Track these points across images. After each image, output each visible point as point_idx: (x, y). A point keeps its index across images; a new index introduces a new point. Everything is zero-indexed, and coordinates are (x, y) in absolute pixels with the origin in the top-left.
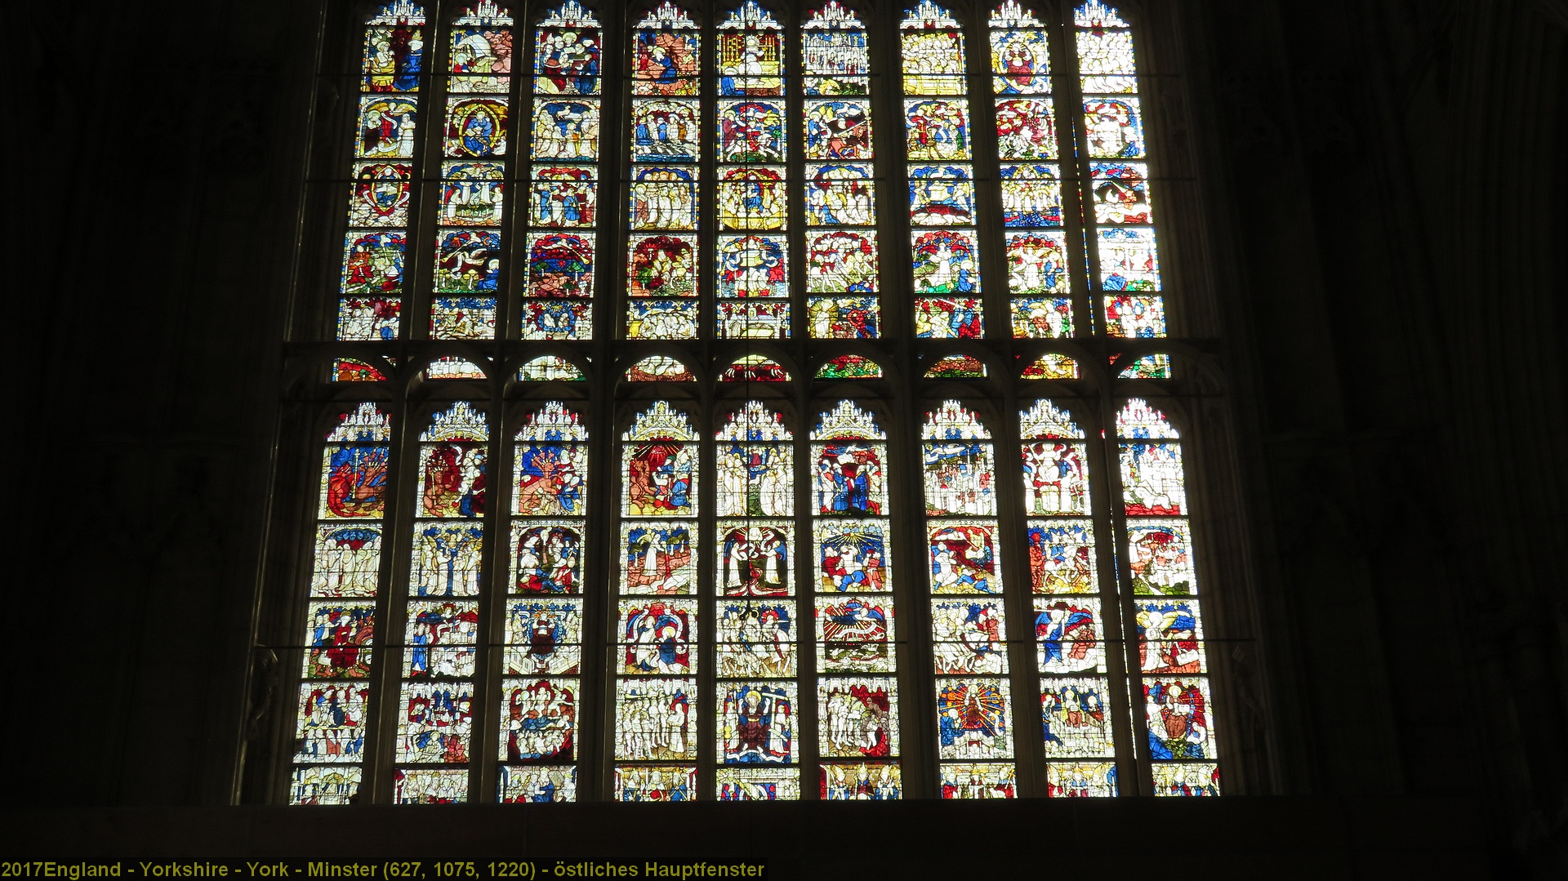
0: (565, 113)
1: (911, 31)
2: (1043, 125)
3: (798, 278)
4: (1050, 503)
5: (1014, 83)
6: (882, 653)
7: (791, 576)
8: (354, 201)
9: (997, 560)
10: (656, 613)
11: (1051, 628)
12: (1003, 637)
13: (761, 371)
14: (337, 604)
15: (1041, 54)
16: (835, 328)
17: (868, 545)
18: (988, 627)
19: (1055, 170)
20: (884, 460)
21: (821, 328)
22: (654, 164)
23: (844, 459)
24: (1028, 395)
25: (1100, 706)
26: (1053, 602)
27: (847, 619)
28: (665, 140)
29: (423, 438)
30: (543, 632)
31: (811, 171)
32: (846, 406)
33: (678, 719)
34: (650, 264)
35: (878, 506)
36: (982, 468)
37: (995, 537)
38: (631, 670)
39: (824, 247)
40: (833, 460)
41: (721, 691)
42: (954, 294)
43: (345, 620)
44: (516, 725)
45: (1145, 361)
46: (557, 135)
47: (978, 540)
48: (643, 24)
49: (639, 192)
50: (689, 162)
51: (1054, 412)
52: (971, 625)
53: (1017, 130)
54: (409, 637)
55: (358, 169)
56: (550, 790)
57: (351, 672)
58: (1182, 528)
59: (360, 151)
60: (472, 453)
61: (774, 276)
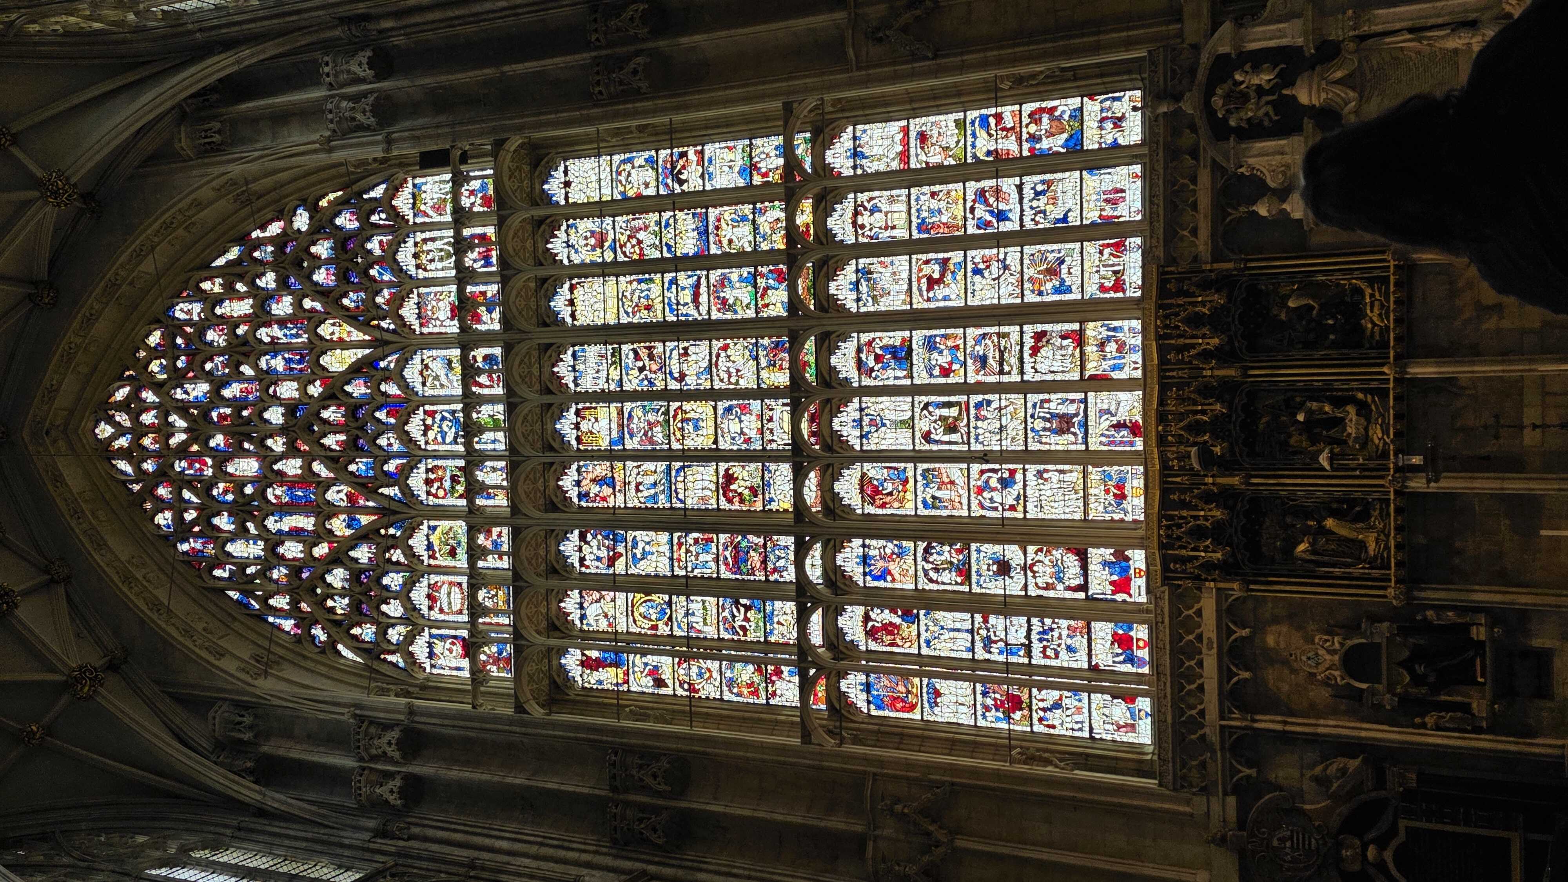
0: (638, 552)
1: (573, 316)
2: (638, 223)
3: (747, 394)
4: (899, 219)
5: (607, 244)
6: (1006, 335)
7: (953, 399)
8: (703, 694)
9: (941, 256)
10: (980, 491)
11: (988, 217)
12: (995, 251)
13: (812, 419)
14: (979, 707)
15: (585, 225)
16: (781, 368)
17: (931, 345)
18: (987, 261)
19: (667, 215)
20: (872, 335)
21: (782, 378)
22: (671, 492)
23: (871, 363)
24: (825, 236)
25: (1043, 182)
26: (969, 215)
27: (983, 360)
28: (655, 484)
29: (863, 648)
30: (995, 568)
31: (674, 385)
32: (834, 361)
33: (1055, 477)
34: (740, 494)
35: (904, 340)
36: (877, 267)
37: (924, 257)
38: (1020, 508)
39: (725, 376)
40: (872, 370)
41: (1033, 446)
42: (755, 286)
43: (989, 702)
44: (1060, 587)
45: (799, 151)
46: (654, 558)
47: (927, 269)
48: (575, 500)
49: (691, 503)
50: (669, 468)
51: (836, 215)
52: (986, 274)
53: (640, 242)
54: (1002, 658)
55: (680, 692)
56: (1105, 564)
57: (1025, 697)
58: (916, 125)
59: (668, 691)
60: (873, 615)
61: (745, 410)
